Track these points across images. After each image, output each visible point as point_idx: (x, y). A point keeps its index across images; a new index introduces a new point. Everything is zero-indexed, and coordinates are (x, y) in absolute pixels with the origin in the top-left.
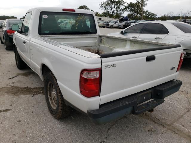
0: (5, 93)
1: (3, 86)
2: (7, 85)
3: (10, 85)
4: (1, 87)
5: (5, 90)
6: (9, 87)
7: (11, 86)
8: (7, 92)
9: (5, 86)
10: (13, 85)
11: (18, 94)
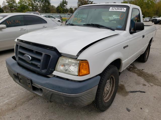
0: (158, 80)
1: (156, 87)
2: (152, 86)
3: (149, 85)
4: (159, 87)
5: (157, 83)
6: (152, 83)
7: (150, 83)
8: (157, 80)
9: (154, 86)
10: (147, 84)
11: (150, 75)
